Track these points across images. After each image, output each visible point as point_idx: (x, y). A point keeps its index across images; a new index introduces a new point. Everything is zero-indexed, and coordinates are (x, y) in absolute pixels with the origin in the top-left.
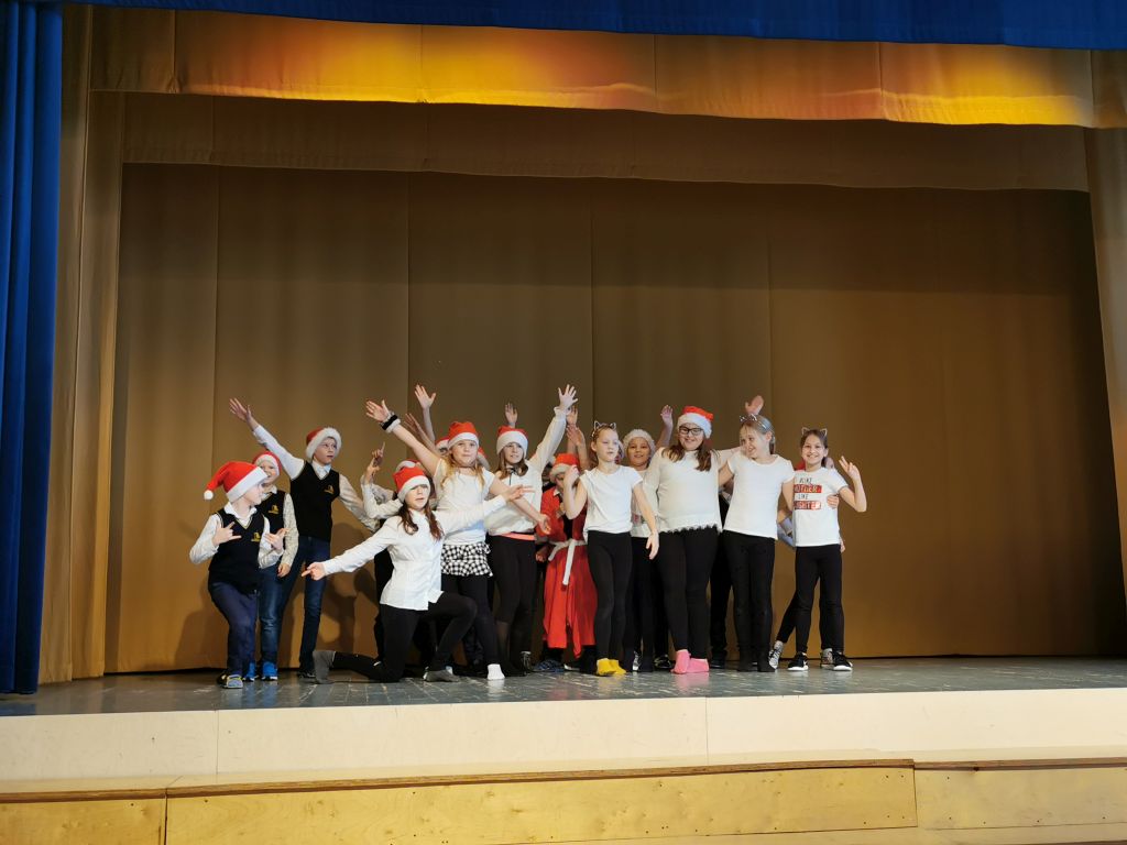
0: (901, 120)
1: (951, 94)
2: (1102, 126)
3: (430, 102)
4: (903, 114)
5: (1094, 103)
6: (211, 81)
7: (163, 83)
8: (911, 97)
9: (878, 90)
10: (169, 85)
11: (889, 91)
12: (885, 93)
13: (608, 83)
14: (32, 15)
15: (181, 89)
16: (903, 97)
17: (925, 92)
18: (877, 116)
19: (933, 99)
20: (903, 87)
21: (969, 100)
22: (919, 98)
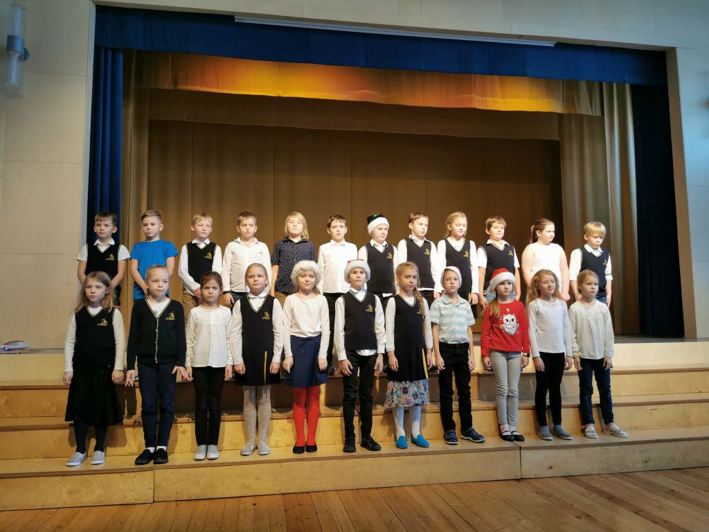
0: (482, 108)
1: (504, 97)
2: (565, 112)
3: (283, 96)
4: (483, 106)
5: (563, 102)
6: (187, 85)
7: (166, 85)
8: (486, 98)
9: (473, 95)
10: (169, 86)
11: (478, 95)
12: (476, 97)
13: (360, 90)
14: (110, 53)
15: (174, 87)
16: (483, 98)
17: (493, 96)
18: (472, 107)
19: (497, 100)
20: (484, 94)
21: (512, 100)
22: (490, 99)
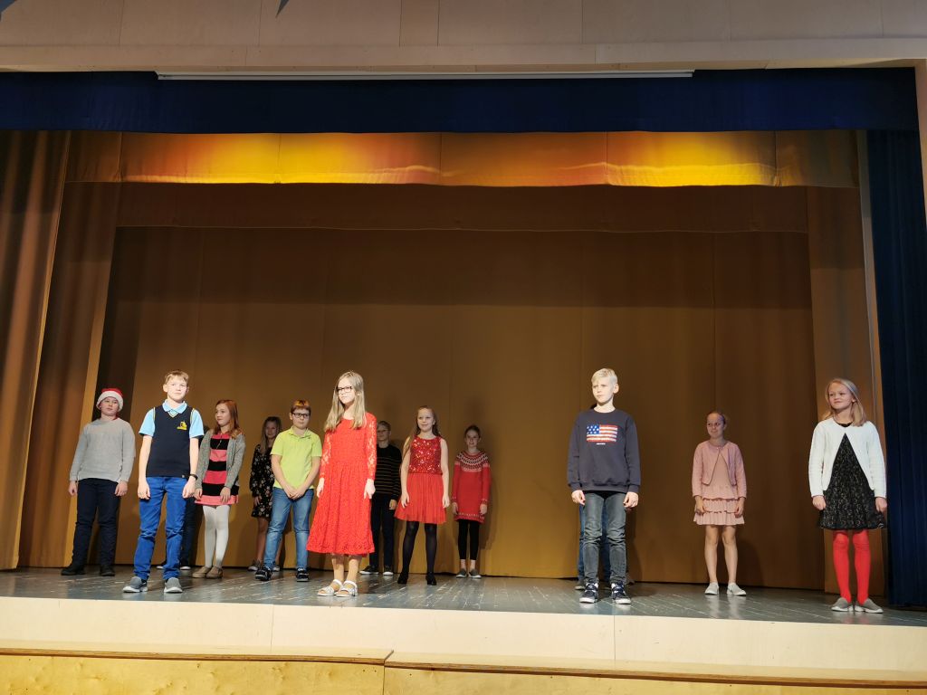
0: (621, 185)
1: (661, 164)
3: (282, 182)
4: (623, 180)
7: (111, 177)
9: (604, 164)
10: (115, 177)
11: (613, 163)
12: (609, 165)
13: (406, 166)
15: (122, 177)
17: (640, 163)
18: (602, 182)
19: (647, 168)
20: (623, 160)
21: (675, 168)
22: (635, 168)
